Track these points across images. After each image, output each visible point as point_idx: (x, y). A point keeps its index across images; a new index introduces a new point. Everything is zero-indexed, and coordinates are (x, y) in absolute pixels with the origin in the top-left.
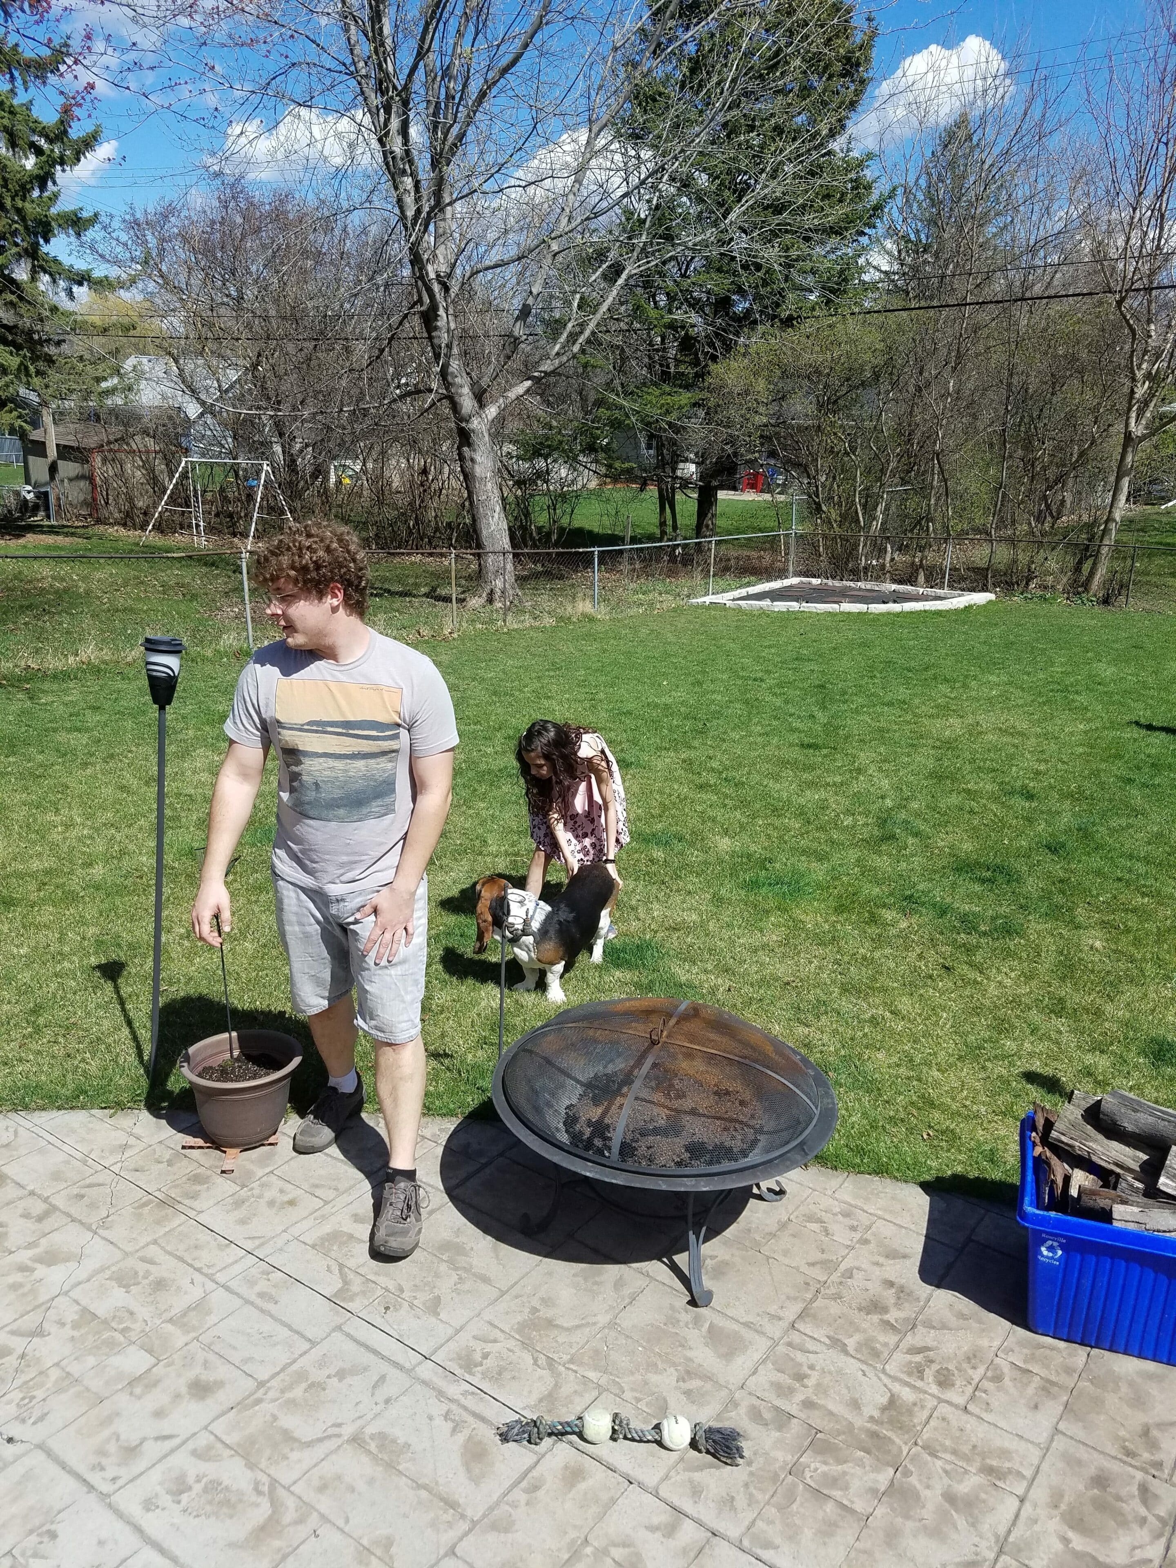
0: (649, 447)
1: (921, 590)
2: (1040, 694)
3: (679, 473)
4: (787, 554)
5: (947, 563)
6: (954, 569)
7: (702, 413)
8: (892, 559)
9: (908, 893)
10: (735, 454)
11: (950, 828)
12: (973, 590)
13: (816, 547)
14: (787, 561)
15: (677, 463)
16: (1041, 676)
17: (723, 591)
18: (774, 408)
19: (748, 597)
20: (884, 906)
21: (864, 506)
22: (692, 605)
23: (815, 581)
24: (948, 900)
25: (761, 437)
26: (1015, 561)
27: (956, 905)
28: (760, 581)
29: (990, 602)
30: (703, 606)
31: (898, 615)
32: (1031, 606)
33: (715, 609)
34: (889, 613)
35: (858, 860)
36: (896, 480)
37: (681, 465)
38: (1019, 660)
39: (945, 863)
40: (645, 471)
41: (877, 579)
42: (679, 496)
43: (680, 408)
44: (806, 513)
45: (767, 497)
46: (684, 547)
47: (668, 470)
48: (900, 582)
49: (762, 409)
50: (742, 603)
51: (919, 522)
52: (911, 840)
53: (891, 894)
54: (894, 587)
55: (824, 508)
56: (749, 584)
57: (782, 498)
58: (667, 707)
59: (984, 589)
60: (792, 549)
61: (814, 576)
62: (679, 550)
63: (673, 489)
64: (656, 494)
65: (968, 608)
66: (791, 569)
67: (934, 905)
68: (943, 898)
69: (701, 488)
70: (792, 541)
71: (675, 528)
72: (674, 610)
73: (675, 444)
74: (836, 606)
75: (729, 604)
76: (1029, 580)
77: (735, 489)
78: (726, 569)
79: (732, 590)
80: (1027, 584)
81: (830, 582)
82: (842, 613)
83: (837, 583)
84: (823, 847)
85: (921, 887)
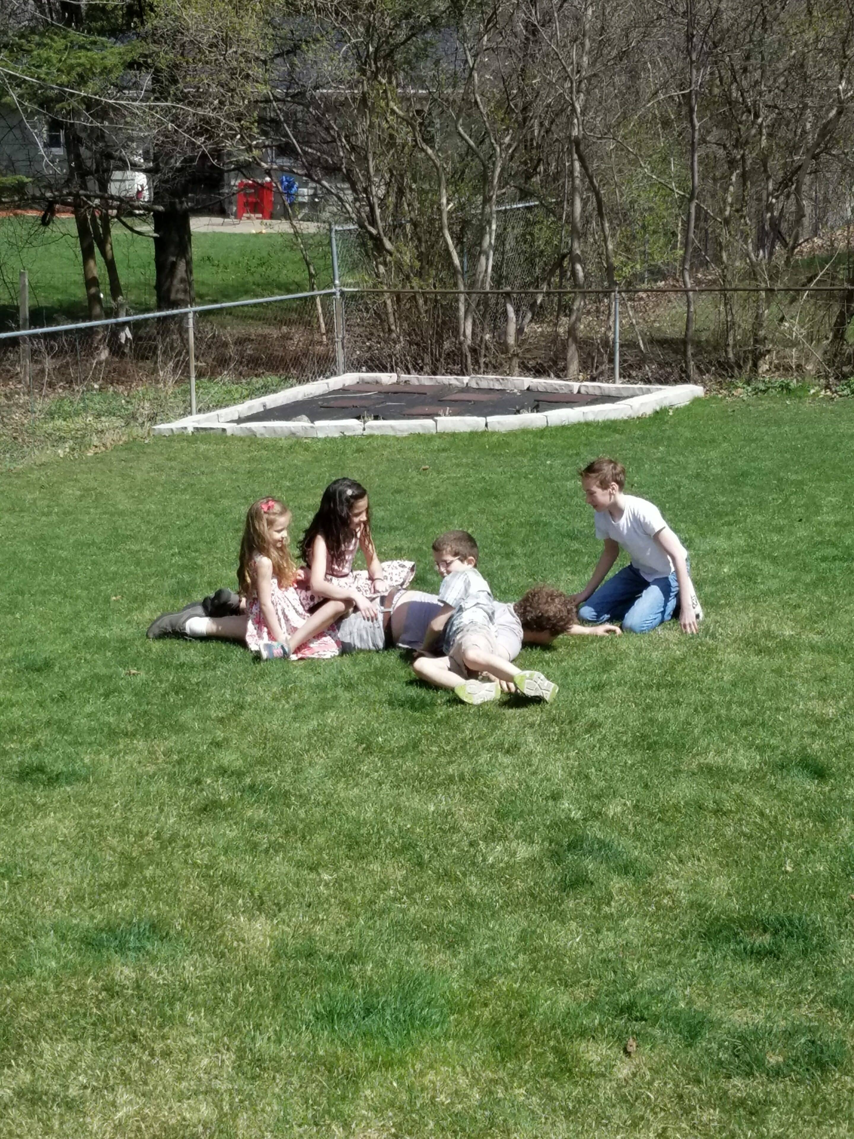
0: (53, 142)
1: (575, 386)
2: (805, 568)
3: (113, 189)
4: (330, 330)
5: (616, 337)
6: (629, 345)
7: (147, 81)
8: (520, 331)
9: (624, 998)
10: (218, 153)
11: (685, 850)
12: (664, 380)
13: (380, 316)
14: (333, 342)
15: (108, 171)
16: (802, 532)
17: (219, 405)
18: (281, 67)
19: (267, 415)
20: (583, 1033)
21: (459, 240)
22: (160, 437)
23: (387, 378)
24: (700, 1004)
25: (261, 120)
26: (729, 326)
27: (717, 1013)
28: (286, 381)
29: (696, 401)
30: (181, 436)
31: (542, 433)
32: (766, 404)
33: (205, 440)
34: (525, 432)
35: (522, 938)
36: (510, 190)
37: (117, 175)
38: (760, 505)
39: (684, 925)
40: (49, 187)
41: (496, 368)
42: (117, 231)
43: (106, 71)
44: (356, 255)
45: (282, 226)
46: (135, 326)
47: (93, 185)
48: (539, 372)
49: (256, 71)
50: (255, 425)
51: (559, 264)
52: (617, 883)
53: (594, 1006)
54: (528, 381)
55: (388, 245)
56: (266, 390)
57: (310, 228)
58: (123, 645)
59: (684, 378)
60: (339, 322)
61: (383, 369)
62: (126, 334)
63: (106, 220)
64: (74, 230)
65: (660, 415)
66: (340, 357)
67: (676, 1019)
68: (690, 1002)
69: (157, 216)
70: (337, 306)
71: (116, 289)
72: (128, 447)
73: (101, 137)
74: (428, 423)
75: (231, 428)
76: (757, 357)
77: (222, 213)
78: (223, 362)
79: (234, 401)
80: (755, 365)
81: (414, 378)
82: (441, 435)
83: (426, 380)
84: (454, 916)
85: (645, 983)
